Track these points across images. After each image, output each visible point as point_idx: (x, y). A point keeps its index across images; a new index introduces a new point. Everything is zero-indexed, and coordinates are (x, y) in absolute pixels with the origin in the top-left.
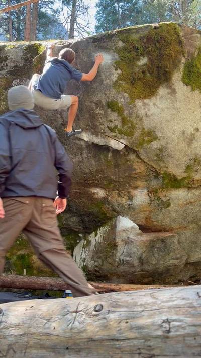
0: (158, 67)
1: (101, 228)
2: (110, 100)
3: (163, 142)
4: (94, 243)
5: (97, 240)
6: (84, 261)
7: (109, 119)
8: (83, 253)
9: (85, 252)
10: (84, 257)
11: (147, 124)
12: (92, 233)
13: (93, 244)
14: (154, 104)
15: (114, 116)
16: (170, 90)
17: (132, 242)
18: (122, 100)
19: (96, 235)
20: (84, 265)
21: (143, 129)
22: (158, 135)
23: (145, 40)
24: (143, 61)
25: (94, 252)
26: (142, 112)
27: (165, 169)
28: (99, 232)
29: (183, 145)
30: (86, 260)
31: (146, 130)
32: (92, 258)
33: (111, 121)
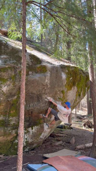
1: (35, 126)
2: (63, 90)
5: (33, 131)
6: (26, 139)
7: (60, 95)
9: (26, 136)
10: (26, 137)
12: (30, 128)
13: (31, 133)
15: (62, 95)
17: (46, 132)
18: (65, 90)
19: (32, 129)
20: (26, 141)
24: (71, 78)
25: (32, 136)
28: (34, 128)
30: (28, 139)
31: (67, 99)
32: (32, 138)
33: (60, 96)
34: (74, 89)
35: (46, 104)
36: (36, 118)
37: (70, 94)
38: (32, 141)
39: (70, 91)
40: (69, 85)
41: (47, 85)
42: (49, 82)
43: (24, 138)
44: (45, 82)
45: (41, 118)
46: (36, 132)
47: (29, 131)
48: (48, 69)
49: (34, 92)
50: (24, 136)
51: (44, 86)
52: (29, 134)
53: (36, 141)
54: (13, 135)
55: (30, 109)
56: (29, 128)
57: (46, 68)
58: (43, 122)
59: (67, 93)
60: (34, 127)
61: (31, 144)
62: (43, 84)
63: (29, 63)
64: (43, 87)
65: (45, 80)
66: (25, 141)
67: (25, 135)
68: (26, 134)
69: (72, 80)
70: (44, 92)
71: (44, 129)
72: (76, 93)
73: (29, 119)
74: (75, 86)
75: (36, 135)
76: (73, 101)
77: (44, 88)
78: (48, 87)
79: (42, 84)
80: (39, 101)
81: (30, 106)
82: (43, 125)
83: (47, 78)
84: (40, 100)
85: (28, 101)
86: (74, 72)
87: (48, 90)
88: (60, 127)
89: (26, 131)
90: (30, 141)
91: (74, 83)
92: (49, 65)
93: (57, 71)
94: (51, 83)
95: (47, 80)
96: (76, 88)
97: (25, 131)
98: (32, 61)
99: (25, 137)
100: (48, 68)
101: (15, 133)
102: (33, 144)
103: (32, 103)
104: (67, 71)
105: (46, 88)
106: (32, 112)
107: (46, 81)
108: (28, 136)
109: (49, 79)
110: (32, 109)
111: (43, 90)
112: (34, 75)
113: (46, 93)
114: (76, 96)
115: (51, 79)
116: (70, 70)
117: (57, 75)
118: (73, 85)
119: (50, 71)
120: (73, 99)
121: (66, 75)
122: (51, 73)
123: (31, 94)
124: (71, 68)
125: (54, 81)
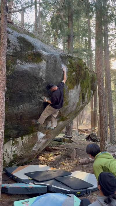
34: (77, 88)
35: (40, 106)
36: (27, 124)
37: (72, 94)
38: (22, 155)
39: (71, 90)
40: (70, 83)
41: (42, 79)
42: (44, 75)
43: (12, 150)
44: (39, 75)
45: (33, 124)
46: (27, 142)
47: (18, 142)
48: (43, 58)
49: (25, 89)
50: (12, 148)
51: (37, 81)
52: (18, 146)
53: (27, 154)
55: (19, 112)
56: (18, 138)
57: (41, 56)
58: (37, 131)
59: (69, 92)
60: (24, 136)
61: (21, 158)
62: (37, 78)
63: (16, 48)
64: (37, 82)
65: (39, 73)
66: (13, 154)
67: (12, 146)
68: (14, 145)
69: (74, 75)
70: (37, 89)
71: (37, 138)
72: (80, 94)
73: (18, 126)
74: (78, 83)
75: (26, 147)
76: (76, 105)
77: (38, 84)
78: (43, 82)
79: (36, 78)
80: (31, 101)
81: (18, 108)
82: (36, 135)
83: (42, 70)
84: (33, 101)
86: (78, 65)
87: (44, 86)
88: (59, 140)
89: (14, 142)
90: (19, 153)
91: (78, 80)
92: (44, 53)
93: (55, 61)
94: (46, 77)
95: (42, 72)
96: (79, 86)
97: (13, 142)
98: (21, 46)
99: (13, 149)
100: (44, 56)
102: (23, 159)
103: (22, 105)
104: (69, 63)
105: (40, 84)
106: (21, 117)
108: (16, 147)
109: (45, 72)
110: (22, 112)
111: (36, 87)
112: (24, 65)
113: (40, 91)
114: (79, 99)
115: (47, 72)
116: (73, 61)
117: (55, 67)
118: (76, 83)
119: (45, 60)
120: (76, 102)
121: (67, 69)
122: (47, 63)
123: (20, 91)
124: (74, 60)
125: (51, 74)
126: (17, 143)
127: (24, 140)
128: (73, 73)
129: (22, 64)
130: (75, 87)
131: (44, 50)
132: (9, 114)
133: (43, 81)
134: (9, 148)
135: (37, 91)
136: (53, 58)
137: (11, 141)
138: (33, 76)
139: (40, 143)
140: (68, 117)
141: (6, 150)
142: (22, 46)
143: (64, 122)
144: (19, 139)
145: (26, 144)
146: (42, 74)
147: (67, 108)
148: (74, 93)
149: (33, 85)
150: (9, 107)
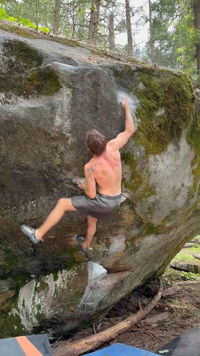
0: (173, 123)
1: (63, 271)
2: (126, 152)
3: (158, 197)
4: (54, 288)
5: (58, 286)
6: (39, 307)
8: (37, 298)
9: (39, 297)
11: (153, 180)
12: (49, 274)
13: (52, 289)
14: (162, 160)
16: (175, 147)
17: (99, 288)
18: (138, 153)
19: (56, 278)
20: (38, 313)
21: (148, 185)
22: (157, 190)
23: (167, 89)
24: (161, 112)
25: (54, 299)
26: (152, 168)
27: (149, 220)
28: (59, 275)
29: (170, 200)
30: (42, 307)
31: (150, 185)
32: (52, 306)
34: (178, 148)
36: (56, 245)
37: (161, 166)
38: (56, 315)
39: (157, 156)
40: (150, 137)
41: (63, 135)
42: (67, 125)
43: (34, 303)
44: (53, 126)
45: (72, 245)
46: (66, 287)
47: (47, 284)
48: (63, 82)
49: (28, 162)
50: (34, 299)
51: (53, 139)
52: (46, 294)
53: (68, 314)
54: (5, 293)
56: (47, 276)
57: (57, 77)
58: (87, 259)
59: (148, 161)
60: (60, 271)
61: (54, 321)
62: (50, 135)
64: (54, 144)
65: (52, 120)
66: (36, 313)
67: (35, 294)
68: (38, 292)
70: (58, 161)
71: (87, 278)
72: (192, 164)
73: (35, 251)
75: (64, 297)
76: (185, 193)
77: (56, 148)
78: (69, 142)
79: (46, 133)
80: (52, 191)
81: (26, 210)
82: (86, 268)
83: (59, 111)
84: (55, 189)
85: (16, 195)
86: (170, 89)
87: (72, 152)
89: (39, 284)
90: (48, 312)
91: (175, 128)
92: (65, 67)
93: (96, 85)
94: (74, 129)
95: (61, 117)
97: (36, 285)
98: (10, 61)
99: (36, 300)
100: (63, 75)
101: (11, 289)
102: (62, 323)
103: (33, 200)
104: (141, 86)
105: (62, 148)
107: (58, 121)
108: (43, 297)
109: (69, 116)
110: (34, 219)
111: (56, 157)
112: (12, 103)
113: (66, 164)
114: (193, 176)
115: (73, 115)
116: (155, 81)
117: (96, 100)
118: (172, 136)
119: (70, 87)
120: (183, 185)
121: (138, 101)
122: (72, 92)
123: (20, 170)
124: (158, 76)
125: (87, 119)
126: (45, 286)
127: (60, 279)
128: (156, 109)
129: (8, 103)
130: (171, 147)
131: (68, 60)
132: (7, 224)
133: (68, 139)
134: (30, 298)
135: (59, 166)
136: (90, 76)
137: (34, 282)
138: (39, 129)
139: (99, 289)
140: (168, 225)
141: (24, 301)
142: (14, 60)
143: (160, 236)
144: (49, 279)
145: (63, 290)
146: (61, 122)
147: (154, 204)
148: (167, 163)
149: (46, 151)
150: (6, 209)
